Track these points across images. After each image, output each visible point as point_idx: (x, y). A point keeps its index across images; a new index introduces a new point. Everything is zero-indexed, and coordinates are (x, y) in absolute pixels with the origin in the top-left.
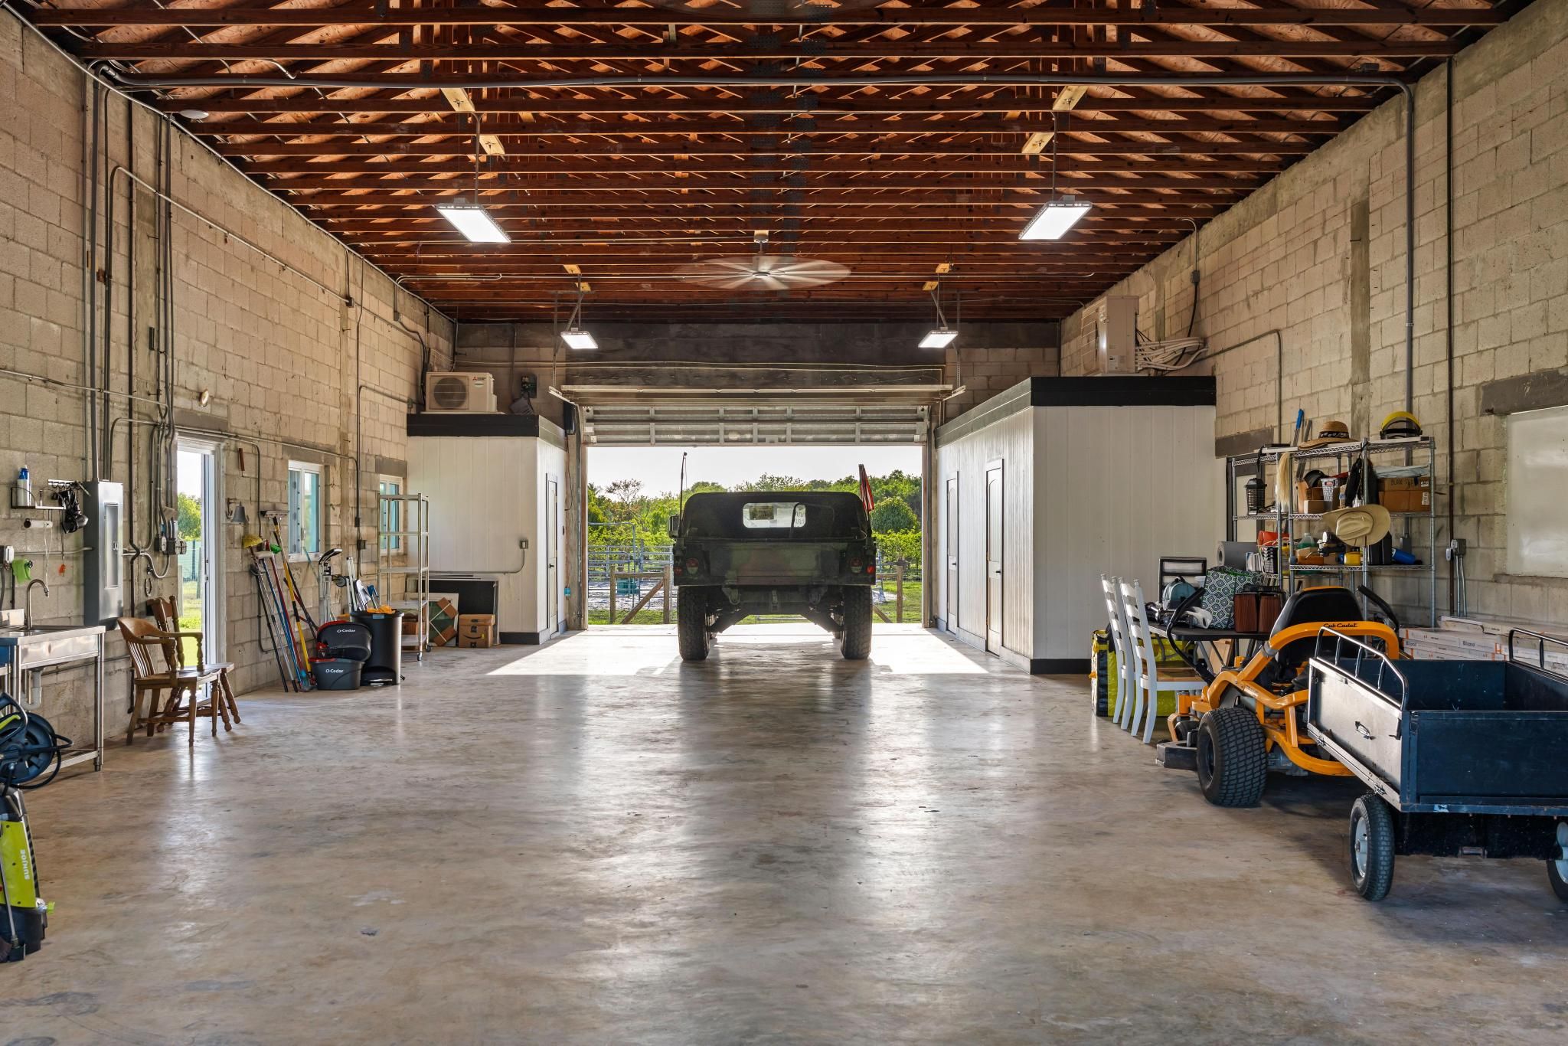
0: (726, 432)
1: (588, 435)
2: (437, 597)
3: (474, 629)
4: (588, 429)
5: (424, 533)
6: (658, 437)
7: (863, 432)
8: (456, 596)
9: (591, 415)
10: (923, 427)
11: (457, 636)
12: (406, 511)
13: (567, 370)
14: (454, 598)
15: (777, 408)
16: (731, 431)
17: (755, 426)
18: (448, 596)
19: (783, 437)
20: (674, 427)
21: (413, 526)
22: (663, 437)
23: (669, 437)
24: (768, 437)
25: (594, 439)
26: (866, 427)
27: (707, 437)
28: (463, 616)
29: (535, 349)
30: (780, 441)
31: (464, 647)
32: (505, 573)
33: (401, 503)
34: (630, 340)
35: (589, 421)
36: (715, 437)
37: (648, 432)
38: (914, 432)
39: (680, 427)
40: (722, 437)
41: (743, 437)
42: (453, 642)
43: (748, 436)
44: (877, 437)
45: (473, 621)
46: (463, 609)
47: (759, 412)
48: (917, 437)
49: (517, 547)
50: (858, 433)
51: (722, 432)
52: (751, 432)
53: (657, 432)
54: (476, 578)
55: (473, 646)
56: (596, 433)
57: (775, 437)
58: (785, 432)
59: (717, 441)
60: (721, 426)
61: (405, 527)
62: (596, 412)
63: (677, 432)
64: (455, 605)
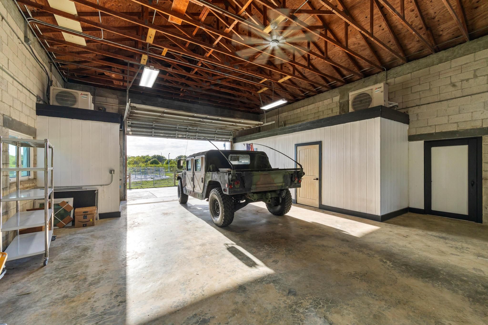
0: (178, 135)
1: (128, 132)
2: (60, 201)
3: (85, 217)
4: (129, 129)
5: (49, 169)
6: (155, 134)
7: (217, 138)
8: (72, 199)
9: (130, 124)
10: (231, 137)
11: (73, 221)
12: (35, 155)
13: (119, 108)
14: (70, 201)
15: (194, 128)
16: (180, 134)
17: (187, 133)
18: (66, 200)
19: (195, 137)
20: (161, 131)
21: (41, 164)
22: (156, 134)
23: (159, 134)
24: (191, 137)
25: (131, 133)
26: (218, 136)
27: (172, 135)
28: (77, 210)
29: (105, 98)
30: (194, 138)
31: (79, 227)
32: (101, 185)
33: (32, 149)
34: (144, 101)
35: (129, 126)
36: (174, 136)
37: (152, 132)
38: (229, 138)
39: (163, 132)
40: (176, 136)
41: (183, 136)
42: (70, 224)
43: (185, 136)
44: (220, 139)
45: (84, 212)
46: (76, 205)
47: (189, 129)
48: (230, 140)
49: (108, 173)
50: (216, 137)
51: (177, 134)
52: (186, 135)
53: (155, 133)
54: (84, 189)
55: (85, 226)
56: (132, 131)
57: (193, 137)
58: (196, 136)
59: (175, 137)
60: (177, 132)
61: (35, 164)
62: (132, 123)
63: (162, 133)
64: (71, 203)
